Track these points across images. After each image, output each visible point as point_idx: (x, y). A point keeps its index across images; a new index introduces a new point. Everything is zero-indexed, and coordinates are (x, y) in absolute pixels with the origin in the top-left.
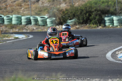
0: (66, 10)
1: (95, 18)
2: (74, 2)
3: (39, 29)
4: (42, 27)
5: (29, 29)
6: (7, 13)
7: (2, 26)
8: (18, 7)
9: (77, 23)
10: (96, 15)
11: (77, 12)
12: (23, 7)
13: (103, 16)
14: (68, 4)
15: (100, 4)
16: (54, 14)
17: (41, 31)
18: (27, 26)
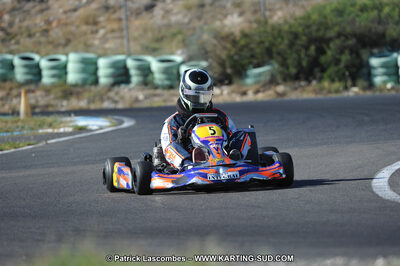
0: (245, 35)
1: (337, 62)
2: (270, 10)
3: (156, 99)
4: (166, 93)
5: (122, 98)
6: (50, 47)
7: (33, 91)
8: (84, 28)
9: (279, 78)
10: (342, 52)
11: (279, 40)
12: (103, 27)
13: (364, 53)
14: (249, 15)
15: (353, 15)
16: (204, 49)
17: (163, 104)
18: (116, 88)
